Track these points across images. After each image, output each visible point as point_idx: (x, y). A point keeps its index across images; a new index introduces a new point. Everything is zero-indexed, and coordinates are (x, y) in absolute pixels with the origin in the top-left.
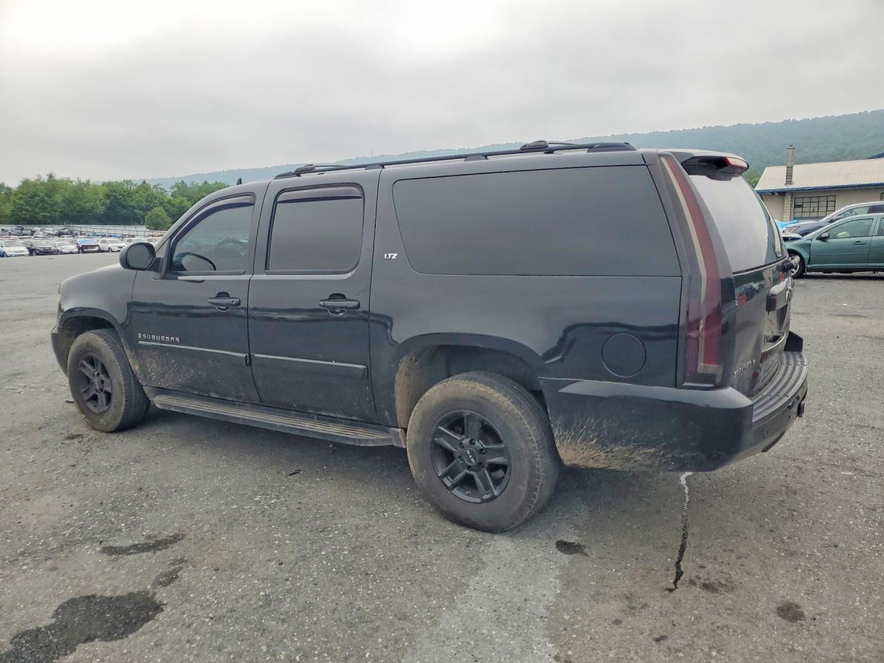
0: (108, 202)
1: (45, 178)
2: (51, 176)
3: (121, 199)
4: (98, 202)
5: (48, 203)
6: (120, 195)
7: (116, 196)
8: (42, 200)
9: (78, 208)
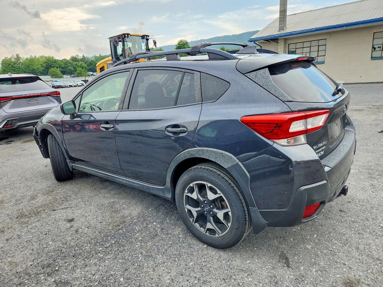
0: (45, 65)
1: (15, 56)
2: (17, 55)
3: (51, 64)
4: (39, 66)
5: (16, 68)
6: (50, 62)
7: (48, 63)
8: (13, 66)
9: (31, 69)
